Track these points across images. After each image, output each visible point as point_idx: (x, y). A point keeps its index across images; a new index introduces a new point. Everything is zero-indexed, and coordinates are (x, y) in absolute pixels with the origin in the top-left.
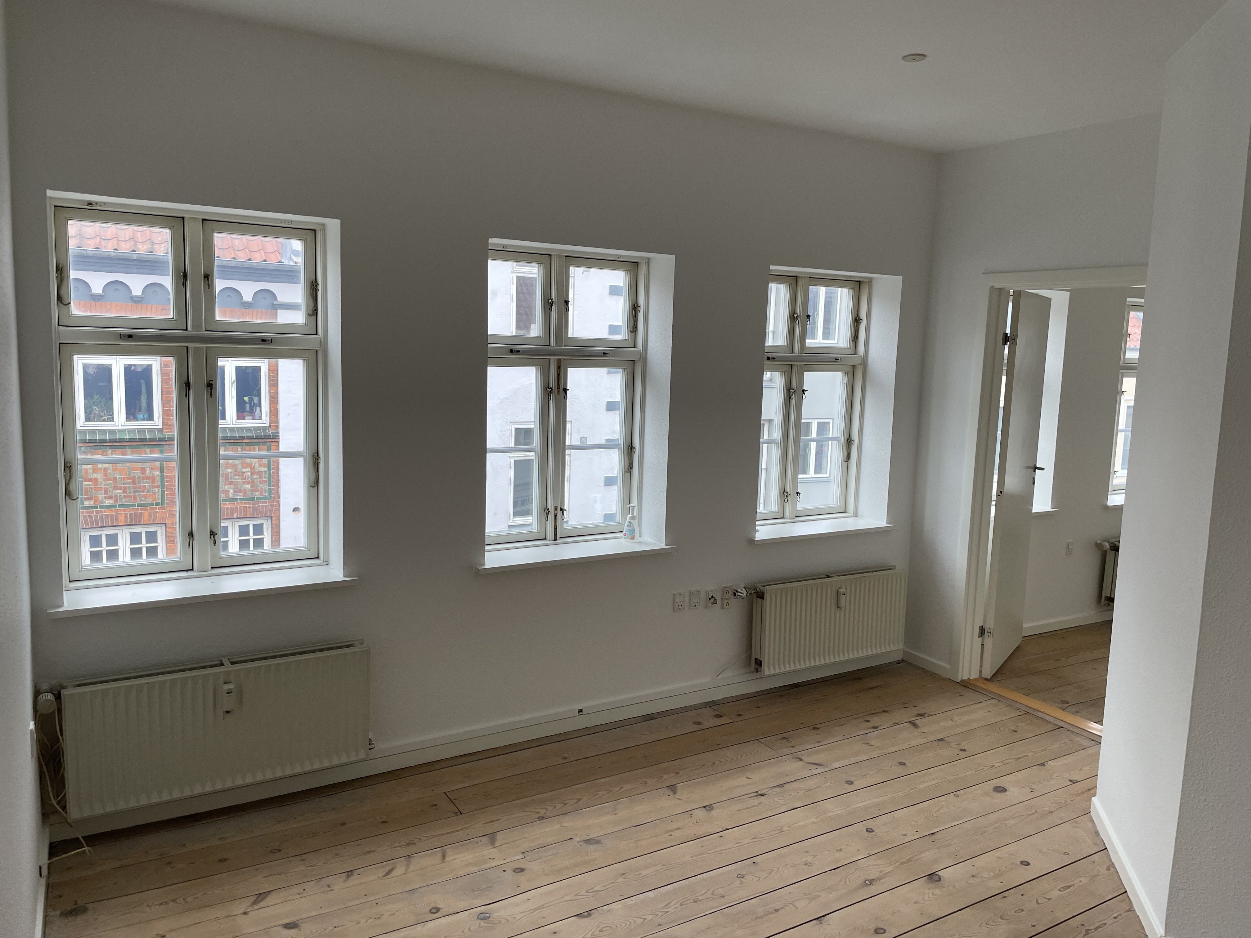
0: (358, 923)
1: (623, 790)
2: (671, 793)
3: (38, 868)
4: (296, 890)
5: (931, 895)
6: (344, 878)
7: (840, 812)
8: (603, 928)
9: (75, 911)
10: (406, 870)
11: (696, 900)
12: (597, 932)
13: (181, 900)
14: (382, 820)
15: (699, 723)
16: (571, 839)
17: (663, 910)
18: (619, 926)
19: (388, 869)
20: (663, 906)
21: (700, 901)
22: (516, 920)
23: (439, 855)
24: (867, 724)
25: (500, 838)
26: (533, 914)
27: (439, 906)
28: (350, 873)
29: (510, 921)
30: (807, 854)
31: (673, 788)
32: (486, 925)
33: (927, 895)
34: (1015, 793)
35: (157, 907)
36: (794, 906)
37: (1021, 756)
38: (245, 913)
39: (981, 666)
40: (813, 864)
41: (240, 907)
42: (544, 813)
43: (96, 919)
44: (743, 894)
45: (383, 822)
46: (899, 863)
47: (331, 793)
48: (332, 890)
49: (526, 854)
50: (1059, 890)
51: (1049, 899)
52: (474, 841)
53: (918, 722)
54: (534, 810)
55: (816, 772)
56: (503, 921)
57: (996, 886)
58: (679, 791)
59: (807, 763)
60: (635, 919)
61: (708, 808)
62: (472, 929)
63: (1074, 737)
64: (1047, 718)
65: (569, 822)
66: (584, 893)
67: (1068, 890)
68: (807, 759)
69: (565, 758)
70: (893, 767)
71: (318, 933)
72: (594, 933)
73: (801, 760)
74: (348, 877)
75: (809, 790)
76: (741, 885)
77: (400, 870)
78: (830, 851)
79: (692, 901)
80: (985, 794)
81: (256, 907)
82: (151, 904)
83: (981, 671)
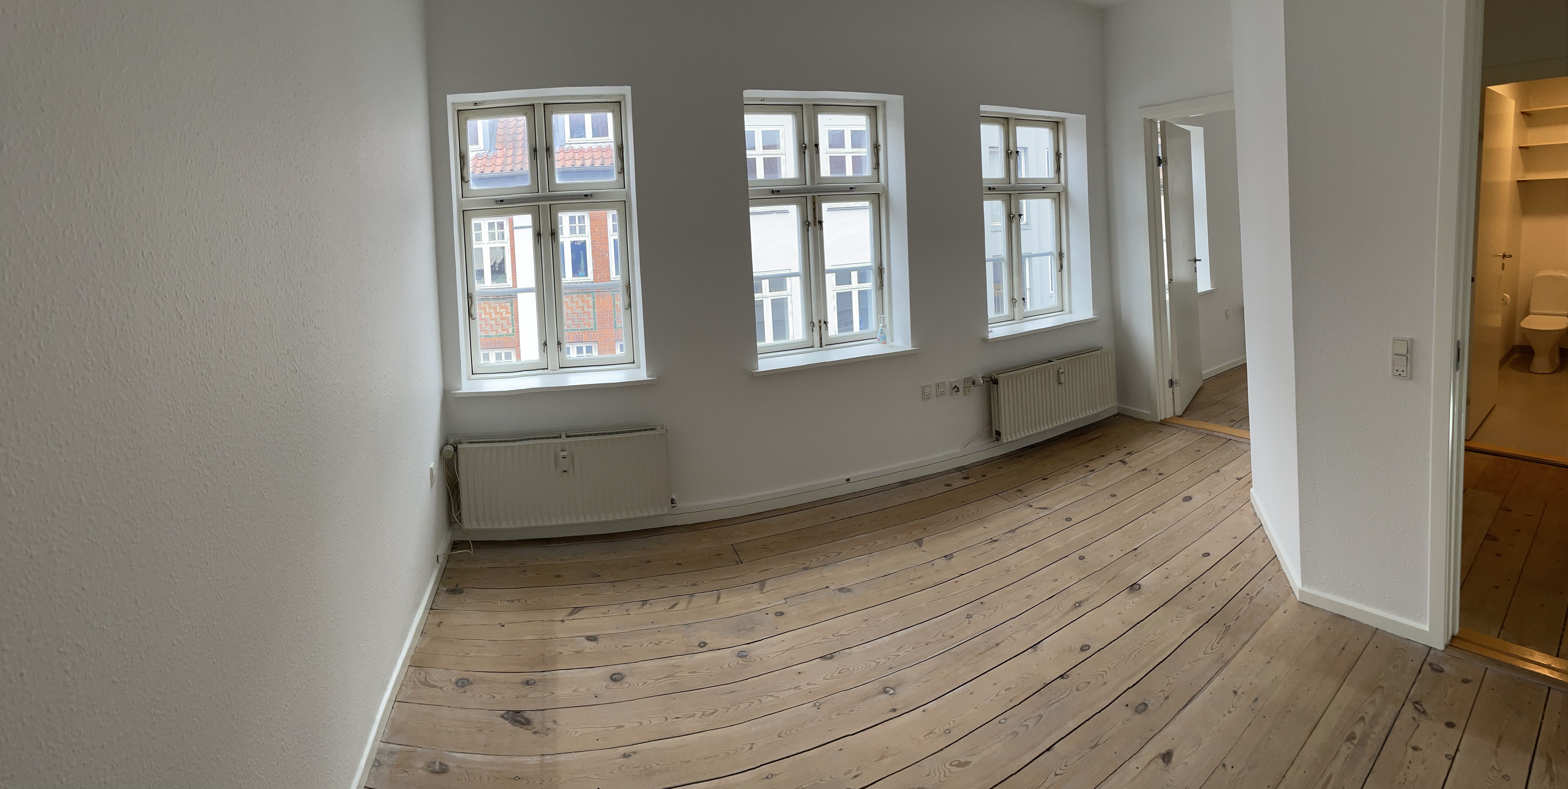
0: (642, 646)
1: (877, 544)
2: (917, 546)
3: (437, 557)
4: (601, 609)
5: (1131, 605)
6: (639, 606)
7: (1058, 546)
8: (841, 670)
9: (455, 591)
10: (688, 605)
11: (927, 643)
12: (836, 674)
13: (523, 601)
14: (678, 562)
15: (949, 485)
16: (827, 587)
17: (895, 654)
18: (856, 669)
19: (674, 603)
20: (895, 650)
21: (931, 643)
22: (770, 658)
23: (715, 597)
24: (1086, 468)
25: (769, 585)
26: (784, 654)
27: (707, 642)
28: (645, 602)
29: (764, 659)
30: (1029, 587)
31: (919, 542)
32: (743, 662)
33: (1128, 605)
34: (1198, 499)
35: (505, 602)
36: (1013, 638)
37: (1202, 469)
38: (562, 621)
39: (1174, 408)
40: (1033, 597)
41: (561, 615)
42: (809, 563)
43: (465, 601)
44: (970, 633)
45: (678, 564)
46: (1106, 582)
47: (645, 536)
48: (629, 614)
49: (788, 600)
50: (1231, 570)
51: (1224, 580)
52: (747, 587)
53: (1126, 460)
54: (800, 562)
55: (1042, 515)
56: (758, 659)
57: (1184, 581)
58: (924, 544)
59: (1036, 508)
60: (870, 662)
61: (948, 557)
62: (731, 665)
63: (1238, 445)
64: (1221, 435)
65: (828, 572)
66: (830, 636)
67: (1238, 568)
68: (1035, 505)
69: (833, 518)
70: (1106, 499)
71: (611, 649)
72: (834, 675)
73: (1032, 506)
74: (643, 605)
75: (1035, 531)
76: (969, 625)
77: (682, 606)
78: (1048, 582)
79: (924, 643)
80: (1177, 505)
81: (570, 618)
82: (502, 600)
83: (1174, 411)
